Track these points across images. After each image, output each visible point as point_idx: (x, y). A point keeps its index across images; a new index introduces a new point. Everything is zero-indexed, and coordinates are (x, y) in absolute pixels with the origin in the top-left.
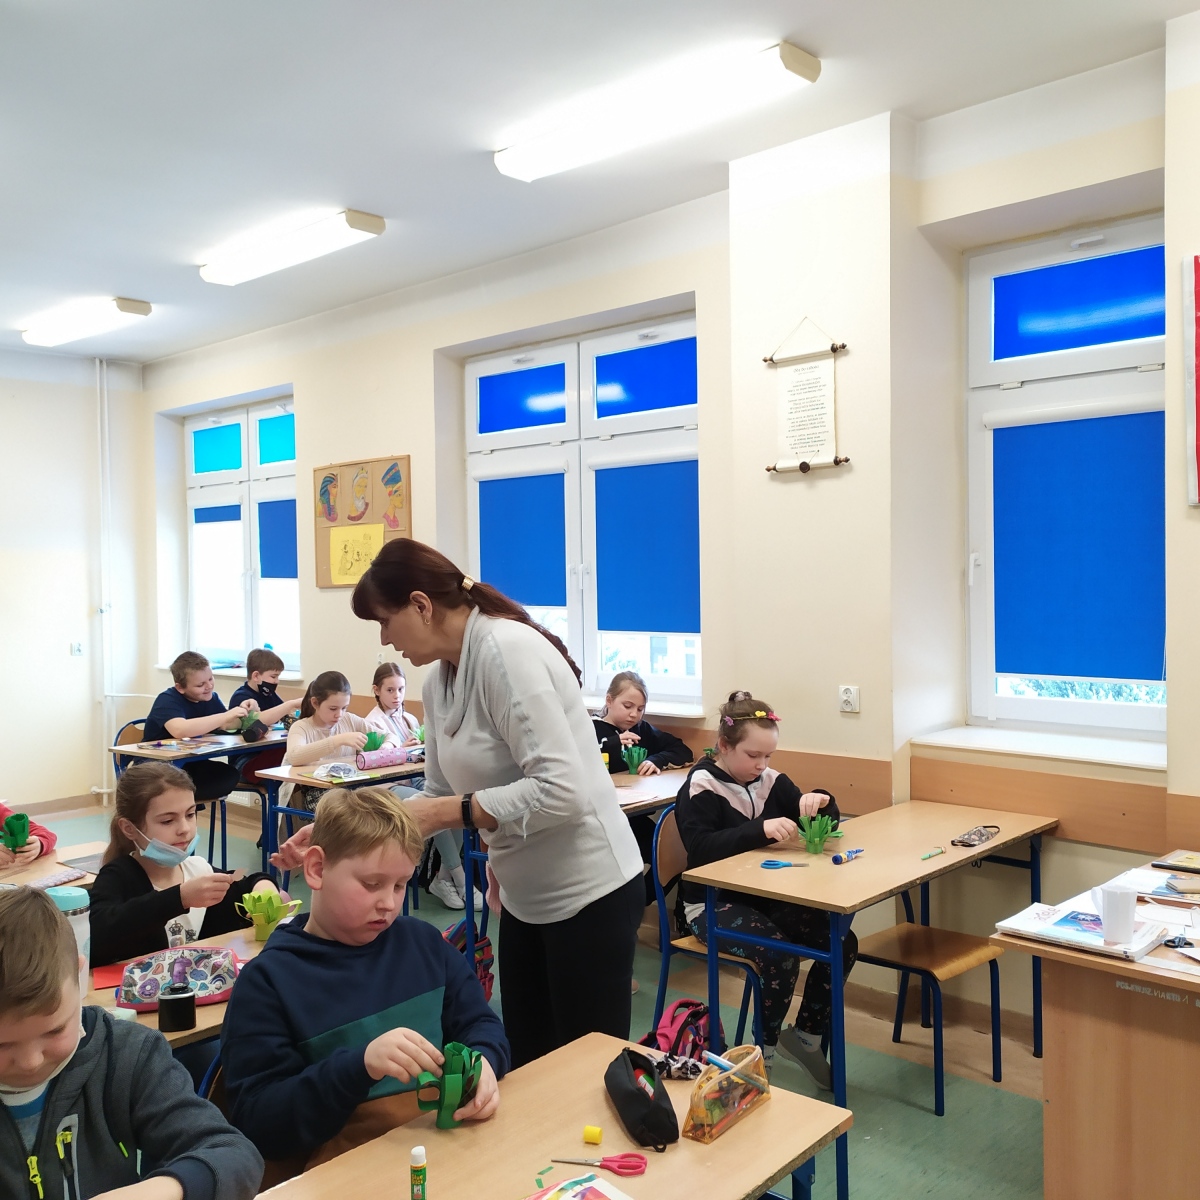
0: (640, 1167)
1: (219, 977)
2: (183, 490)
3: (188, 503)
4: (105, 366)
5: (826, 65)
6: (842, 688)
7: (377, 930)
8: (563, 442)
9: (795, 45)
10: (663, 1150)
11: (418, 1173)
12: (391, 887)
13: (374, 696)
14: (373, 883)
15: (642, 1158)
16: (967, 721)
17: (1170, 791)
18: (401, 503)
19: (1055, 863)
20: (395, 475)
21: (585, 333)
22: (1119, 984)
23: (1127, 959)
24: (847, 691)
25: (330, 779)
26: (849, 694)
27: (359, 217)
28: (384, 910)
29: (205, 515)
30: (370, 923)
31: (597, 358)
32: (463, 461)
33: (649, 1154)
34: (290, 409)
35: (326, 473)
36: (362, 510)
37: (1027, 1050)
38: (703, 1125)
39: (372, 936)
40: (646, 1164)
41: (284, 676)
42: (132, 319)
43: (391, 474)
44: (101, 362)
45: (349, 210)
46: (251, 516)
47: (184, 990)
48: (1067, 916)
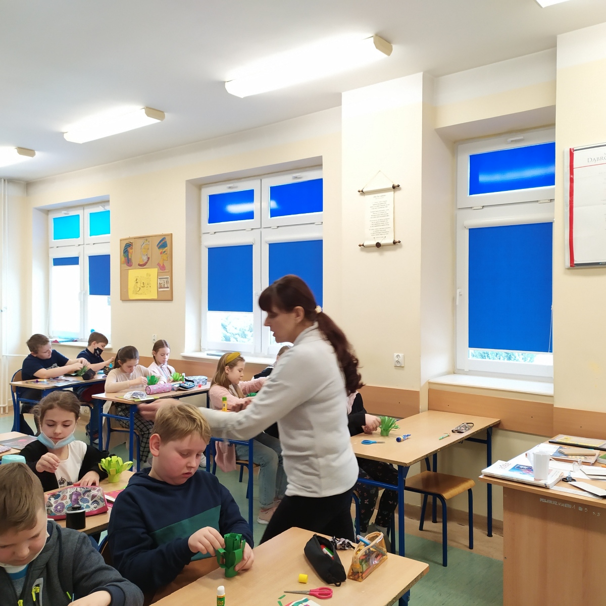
0: (330, 594)
1: (96, 502)
2: (47, 248)
3: (50, 255)
4: (6, 183)
5: (395, 48)
6: (396, 354)
7: (186, 478)
8: (252, 229)
9: (381, 37)
10: (339, 585)
11: (220, 600)
12: (195, 456)
13: (152, 356)
14: (185, 454)
15: (330, 590)
16: (454, 371)
17: (555, 406)
18: (167, 258)
19: (498, 441)
20: (164, 243)
21: (264, 174)
22: (541, 500)
23: (546, 487)
24: (398, 356)
25: (133, 399)
26: (399, 358)
27: (152, 111)
28: (191, 467)
29: (59, 262)
30: (183, 474)
31: (271, 187)
32: (200, 237)
33: (332, 587)
34: (107, 208)
35: (127, 242)
36: (146, 261)
37: (484, 533)
38: (358, 572)
39: (185, 480)
40: (332, 592)
41: (108, 346)
42: (25, 159)
43: (162, 243)
44: (5, 180)
45: (147, 107)
46: (85, 263)
47: (79, 508)
48: (514, 467)
